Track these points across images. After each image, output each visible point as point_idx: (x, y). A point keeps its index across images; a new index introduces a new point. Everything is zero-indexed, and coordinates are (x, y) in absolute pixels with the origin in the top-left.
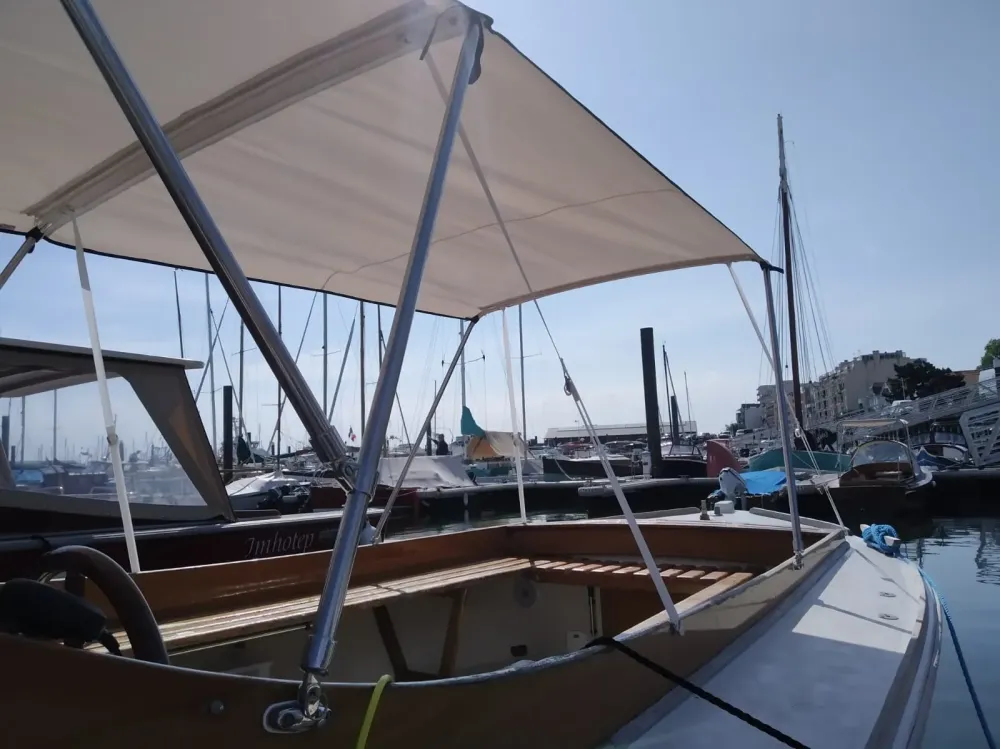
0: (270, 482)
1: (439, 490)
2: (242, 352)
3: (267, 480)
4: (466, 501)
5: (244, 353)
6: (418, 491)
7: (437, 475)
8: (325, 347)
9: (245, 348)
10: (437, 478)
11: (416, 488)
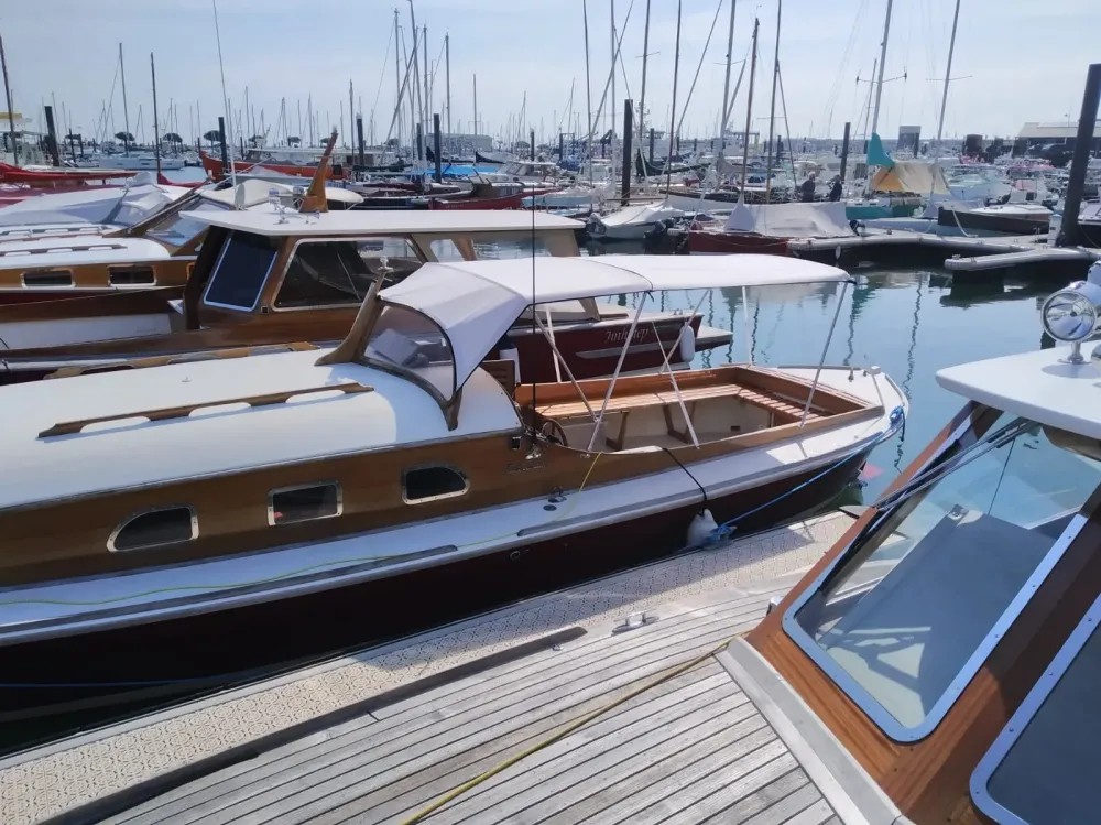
0: (659, 212)
1: (810, 242)
2: (645, 56)
3: (656, 210)
4: (838, 254)
5: (648, 58)
6: (791, 242)
7: (814, 224)
8: (729, 56)
9: (648, 53)
10: (814, 227)
11: (788, 239)
